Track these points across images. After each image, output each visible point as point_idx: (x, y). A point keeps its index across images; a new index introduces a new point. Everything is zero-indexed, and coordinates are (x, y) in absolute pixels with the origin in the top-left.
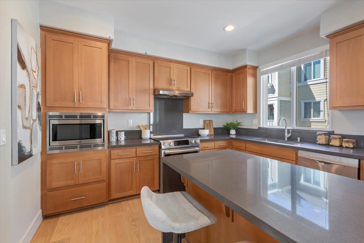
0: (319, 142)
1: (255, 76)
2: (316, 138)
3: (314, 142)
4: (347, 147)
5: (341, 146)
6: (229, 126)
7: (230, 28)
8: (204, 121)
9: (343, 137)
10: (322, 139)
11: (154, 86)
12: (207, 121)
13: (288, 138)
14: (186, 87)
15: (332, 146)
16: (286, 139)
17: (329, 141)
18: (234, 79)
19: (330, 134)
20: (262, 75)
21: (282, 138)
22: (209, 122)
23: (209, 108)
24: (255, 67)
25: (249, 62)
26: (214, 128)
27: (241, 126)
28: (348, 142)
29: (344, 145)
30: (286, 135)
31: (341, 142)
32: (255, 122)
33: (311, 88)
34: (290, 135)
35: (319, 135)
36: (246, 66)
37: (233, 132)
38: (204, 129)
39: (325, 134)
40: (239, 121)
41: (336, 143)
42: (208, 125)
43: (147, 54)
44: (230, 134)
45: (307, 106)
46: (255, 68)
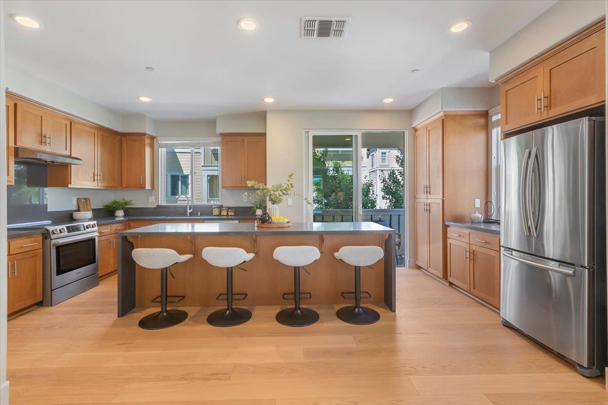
0: (214, 214)
1: (152, 146)
2: (212, 211)
3: (211, 215)
4: (231, 215)
5: (228, 215)
6: (114, 206)
7: (145, 99)
8: (78, 199)
9: (229, 208)
10: (216, 212)
11: (15, 143)
12: (83, 199)
13: (190, 214)
14: (65, 149)
15: (223, 216)
16: (188, 215)
17: (220, 212)
18: (124, 144)
19: (220, 207)
20: (161, 147)
21: (185, 214)
22: (84, 200)
23: (94, 181)
24: (152, 136)
25: (149, 131)
26: (92, 209)
27: (131, 205)
28: (232, 211)
29: (230, 214)
30: (189, 211)
31: (228, 212)
32: (152, 199)
33: (178, 157)
34: (191, 210)
35: (214, 208)
36: (144, 134)
37: (120, 213)
38: (79, 211)
39: (218, 207)
40: (127, 199)
41: (224, 213)
42: (84, 205)
43: (9, 90)
44: (116, 217)
45: (174, 180)
46: (152, 138)
